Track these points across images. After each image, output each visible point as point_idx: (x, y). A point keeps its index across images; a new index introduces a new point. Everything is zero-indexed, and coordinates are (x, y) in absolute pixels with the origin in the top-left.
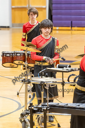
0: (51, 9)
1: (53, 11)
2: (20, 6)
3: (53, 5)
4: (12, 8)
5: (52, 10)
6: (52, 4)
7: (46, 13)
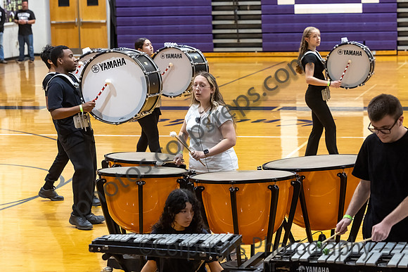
2: (63, 21)
4: (52, 25)
5: (117, 26)
6: (116, 17)
7: (106, 30)
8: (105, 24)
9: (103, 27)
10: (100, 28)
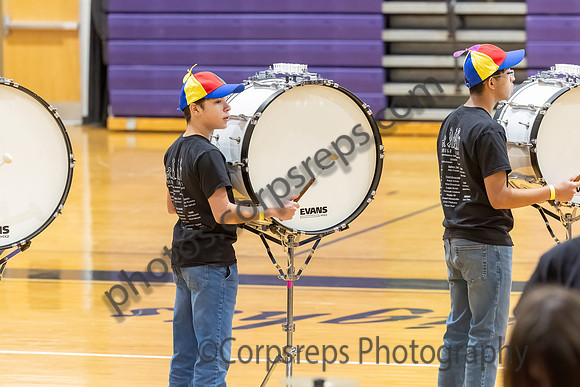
0: (103, 37)
1: (112, 47)
3: (111, 17)
5: (108, 40)
6: (107, 13)
7: (78, 52)
8: (75, 33)
9: (70, 42)
10: (60, 43)
